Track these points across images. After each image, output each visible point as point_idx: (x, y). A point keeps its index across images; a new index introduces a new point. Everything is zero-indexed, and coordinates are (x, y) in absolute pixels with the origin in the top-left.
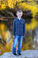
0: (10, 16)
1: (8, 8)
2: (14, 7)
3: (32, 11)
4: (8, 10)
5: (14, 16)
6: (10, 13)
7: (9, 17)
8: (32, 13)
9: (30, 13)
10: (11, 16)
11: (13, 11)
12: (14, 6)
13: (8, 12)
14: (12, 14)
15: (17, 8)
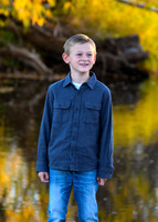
0: (23, 65)
1: (13, 24)
2: (47, 19)
3: (142, 37)
4: (11, 35)
5: (44, 67)
6: (25, 51)
7: (18, 75)
8: (144, 48)
9: (133, 50)
10: (31, 69)
11: (40, 39)
12: (48, 13)
13: (13, 49)
14: (34, 56)
15: (63, 24)
